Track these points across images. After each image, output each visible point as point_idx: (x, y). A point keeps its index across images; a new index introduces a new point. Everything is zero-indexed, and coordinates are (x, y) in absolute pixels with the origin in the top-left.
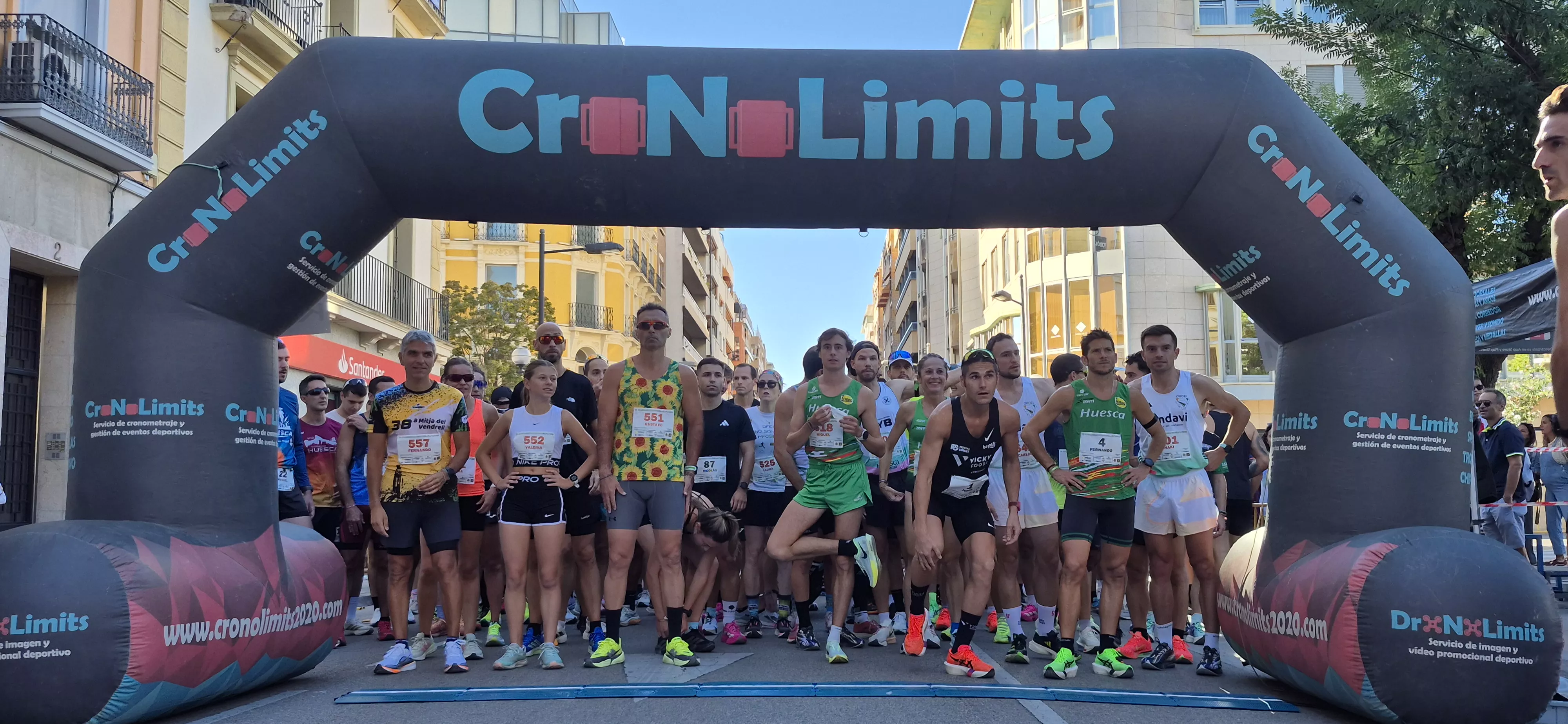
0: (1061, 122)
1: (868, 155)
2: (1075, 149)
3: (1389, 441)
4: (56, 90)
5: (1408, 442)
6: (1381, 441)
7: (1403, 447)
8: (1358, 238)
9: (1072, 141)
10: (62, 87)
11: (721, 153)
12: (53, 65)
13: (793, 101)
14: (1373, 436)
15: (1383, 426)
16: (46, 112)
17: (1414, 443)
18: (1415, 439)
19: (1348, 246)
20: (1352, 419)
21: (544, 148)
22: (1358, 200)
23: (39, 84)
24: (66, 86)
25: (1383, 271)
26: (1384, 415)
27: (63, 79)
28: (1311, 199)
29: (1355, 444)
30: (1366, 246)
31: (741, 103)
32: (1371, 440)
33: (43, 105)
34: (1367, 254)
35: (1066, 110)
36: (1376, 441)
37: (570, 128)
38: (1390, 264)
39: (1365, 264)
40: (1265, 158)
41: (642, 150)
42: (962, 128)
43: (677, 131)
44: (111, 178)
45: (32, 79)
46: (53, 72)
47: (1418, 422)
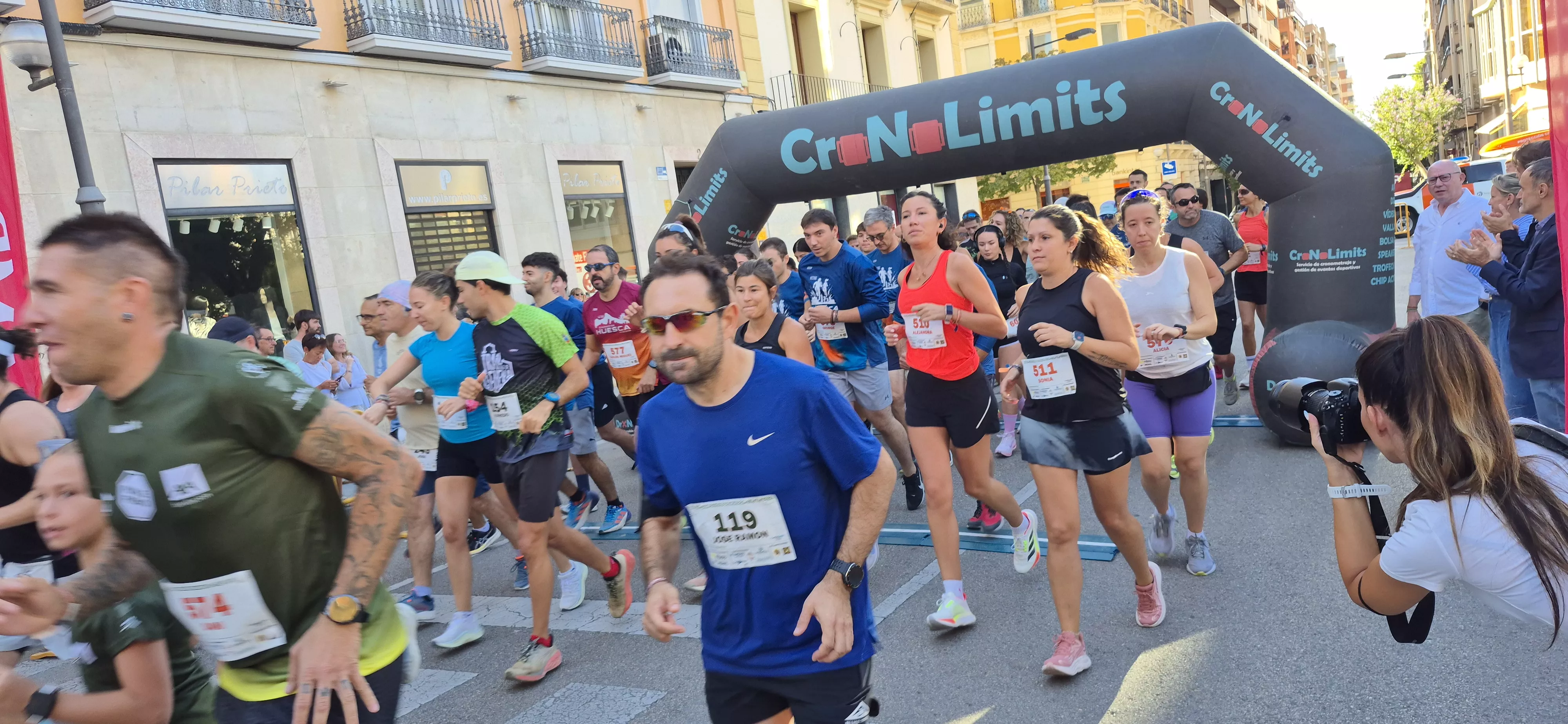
0: (1093, 103)
1: (986, 141)
2: (1104, 117)
3: (1315, 267)
4: (676, 60)
5: (1328, 267)
6: (1310, 268)
7: (1324, 270)
8: (1287, 143)
9: (1101, 113)
10: (679, 57)
11: (909, 154)
12: (673, 44)
13: (942, 120)
14: (1306, 265)
15: (1311, 258)
16: (673, 77)
17: (1331, 267)
18: (1332, 264)
19: (1281, 150)
20: (1294, 255)
21: (823, 168)
22: (1287, 118)
23: (667, 60)
24: (681, 55)
25: (1305, 162)
26: (1311, 251)
27: (679, 52)
28: (1254, 124)
29: (1296, 270)
30: (1292, 148)
31: (914, 125)
32: (1305, 267)
33: (671, 73)
34: (1293, 153)
35: (1095, 95)
36: (1307, 267)
37: (833, 155)
38: (1310, 157)
39: (1293, 159)
40: (1223, 103)
41: (870, 160)
42: (1036, 116)
43: (884, 147)
44: (720, 97)
45: (663, 58)
46: (672, 49)
47: (1334, 254)
